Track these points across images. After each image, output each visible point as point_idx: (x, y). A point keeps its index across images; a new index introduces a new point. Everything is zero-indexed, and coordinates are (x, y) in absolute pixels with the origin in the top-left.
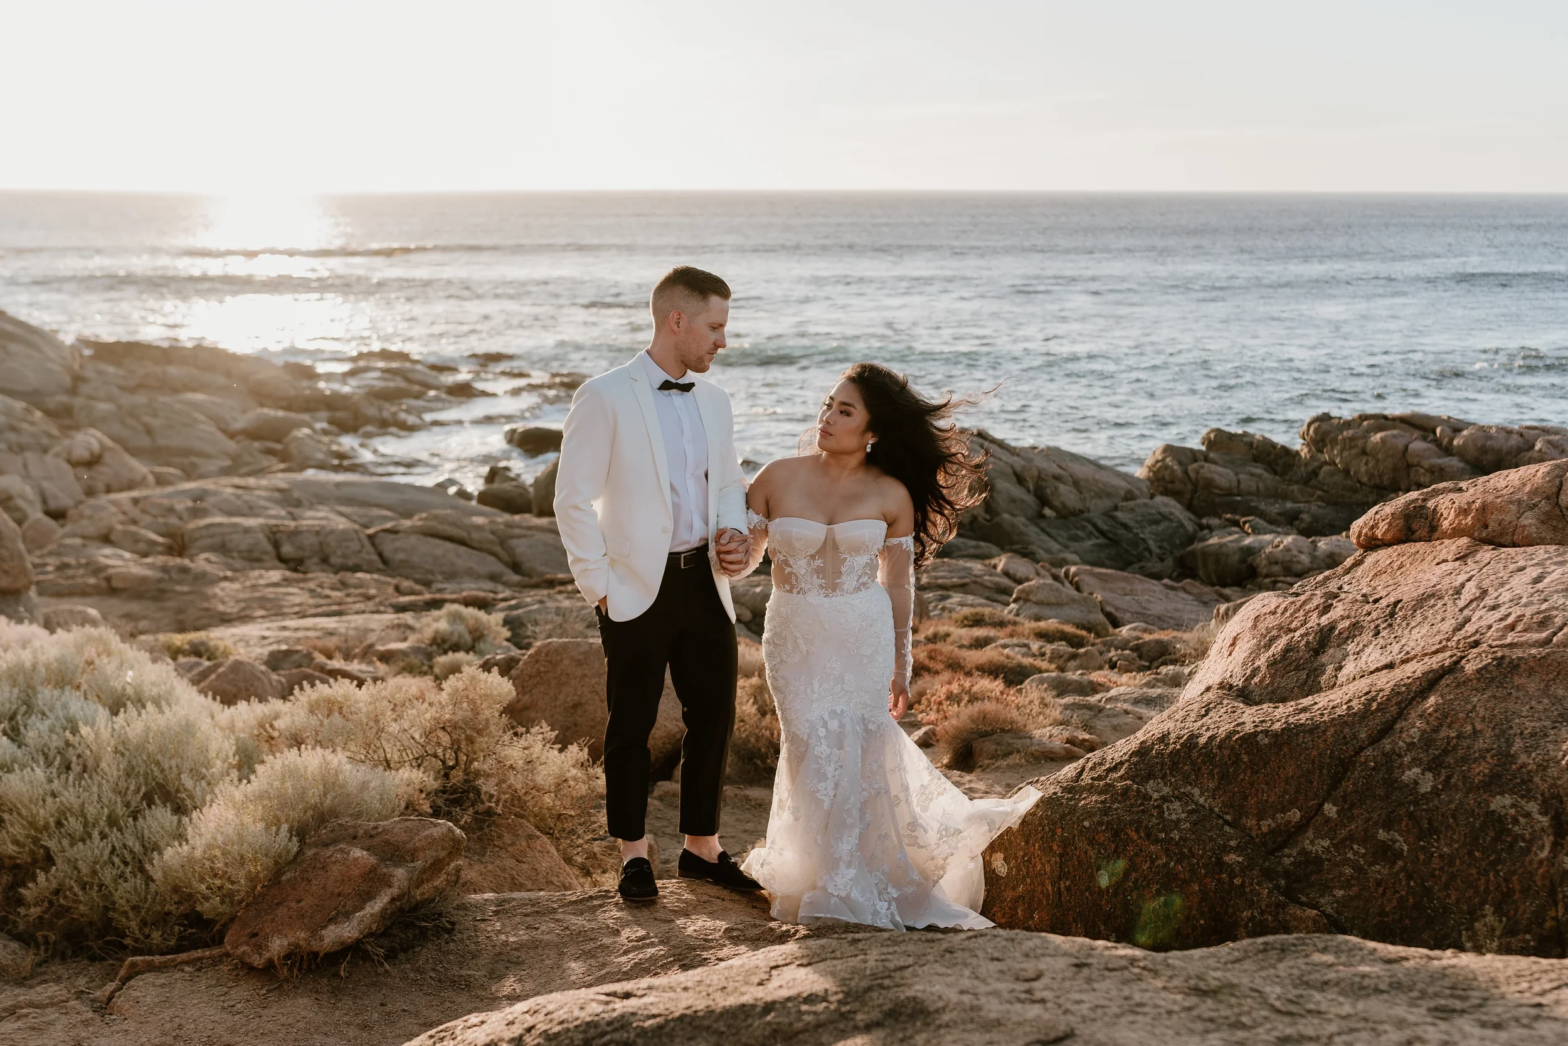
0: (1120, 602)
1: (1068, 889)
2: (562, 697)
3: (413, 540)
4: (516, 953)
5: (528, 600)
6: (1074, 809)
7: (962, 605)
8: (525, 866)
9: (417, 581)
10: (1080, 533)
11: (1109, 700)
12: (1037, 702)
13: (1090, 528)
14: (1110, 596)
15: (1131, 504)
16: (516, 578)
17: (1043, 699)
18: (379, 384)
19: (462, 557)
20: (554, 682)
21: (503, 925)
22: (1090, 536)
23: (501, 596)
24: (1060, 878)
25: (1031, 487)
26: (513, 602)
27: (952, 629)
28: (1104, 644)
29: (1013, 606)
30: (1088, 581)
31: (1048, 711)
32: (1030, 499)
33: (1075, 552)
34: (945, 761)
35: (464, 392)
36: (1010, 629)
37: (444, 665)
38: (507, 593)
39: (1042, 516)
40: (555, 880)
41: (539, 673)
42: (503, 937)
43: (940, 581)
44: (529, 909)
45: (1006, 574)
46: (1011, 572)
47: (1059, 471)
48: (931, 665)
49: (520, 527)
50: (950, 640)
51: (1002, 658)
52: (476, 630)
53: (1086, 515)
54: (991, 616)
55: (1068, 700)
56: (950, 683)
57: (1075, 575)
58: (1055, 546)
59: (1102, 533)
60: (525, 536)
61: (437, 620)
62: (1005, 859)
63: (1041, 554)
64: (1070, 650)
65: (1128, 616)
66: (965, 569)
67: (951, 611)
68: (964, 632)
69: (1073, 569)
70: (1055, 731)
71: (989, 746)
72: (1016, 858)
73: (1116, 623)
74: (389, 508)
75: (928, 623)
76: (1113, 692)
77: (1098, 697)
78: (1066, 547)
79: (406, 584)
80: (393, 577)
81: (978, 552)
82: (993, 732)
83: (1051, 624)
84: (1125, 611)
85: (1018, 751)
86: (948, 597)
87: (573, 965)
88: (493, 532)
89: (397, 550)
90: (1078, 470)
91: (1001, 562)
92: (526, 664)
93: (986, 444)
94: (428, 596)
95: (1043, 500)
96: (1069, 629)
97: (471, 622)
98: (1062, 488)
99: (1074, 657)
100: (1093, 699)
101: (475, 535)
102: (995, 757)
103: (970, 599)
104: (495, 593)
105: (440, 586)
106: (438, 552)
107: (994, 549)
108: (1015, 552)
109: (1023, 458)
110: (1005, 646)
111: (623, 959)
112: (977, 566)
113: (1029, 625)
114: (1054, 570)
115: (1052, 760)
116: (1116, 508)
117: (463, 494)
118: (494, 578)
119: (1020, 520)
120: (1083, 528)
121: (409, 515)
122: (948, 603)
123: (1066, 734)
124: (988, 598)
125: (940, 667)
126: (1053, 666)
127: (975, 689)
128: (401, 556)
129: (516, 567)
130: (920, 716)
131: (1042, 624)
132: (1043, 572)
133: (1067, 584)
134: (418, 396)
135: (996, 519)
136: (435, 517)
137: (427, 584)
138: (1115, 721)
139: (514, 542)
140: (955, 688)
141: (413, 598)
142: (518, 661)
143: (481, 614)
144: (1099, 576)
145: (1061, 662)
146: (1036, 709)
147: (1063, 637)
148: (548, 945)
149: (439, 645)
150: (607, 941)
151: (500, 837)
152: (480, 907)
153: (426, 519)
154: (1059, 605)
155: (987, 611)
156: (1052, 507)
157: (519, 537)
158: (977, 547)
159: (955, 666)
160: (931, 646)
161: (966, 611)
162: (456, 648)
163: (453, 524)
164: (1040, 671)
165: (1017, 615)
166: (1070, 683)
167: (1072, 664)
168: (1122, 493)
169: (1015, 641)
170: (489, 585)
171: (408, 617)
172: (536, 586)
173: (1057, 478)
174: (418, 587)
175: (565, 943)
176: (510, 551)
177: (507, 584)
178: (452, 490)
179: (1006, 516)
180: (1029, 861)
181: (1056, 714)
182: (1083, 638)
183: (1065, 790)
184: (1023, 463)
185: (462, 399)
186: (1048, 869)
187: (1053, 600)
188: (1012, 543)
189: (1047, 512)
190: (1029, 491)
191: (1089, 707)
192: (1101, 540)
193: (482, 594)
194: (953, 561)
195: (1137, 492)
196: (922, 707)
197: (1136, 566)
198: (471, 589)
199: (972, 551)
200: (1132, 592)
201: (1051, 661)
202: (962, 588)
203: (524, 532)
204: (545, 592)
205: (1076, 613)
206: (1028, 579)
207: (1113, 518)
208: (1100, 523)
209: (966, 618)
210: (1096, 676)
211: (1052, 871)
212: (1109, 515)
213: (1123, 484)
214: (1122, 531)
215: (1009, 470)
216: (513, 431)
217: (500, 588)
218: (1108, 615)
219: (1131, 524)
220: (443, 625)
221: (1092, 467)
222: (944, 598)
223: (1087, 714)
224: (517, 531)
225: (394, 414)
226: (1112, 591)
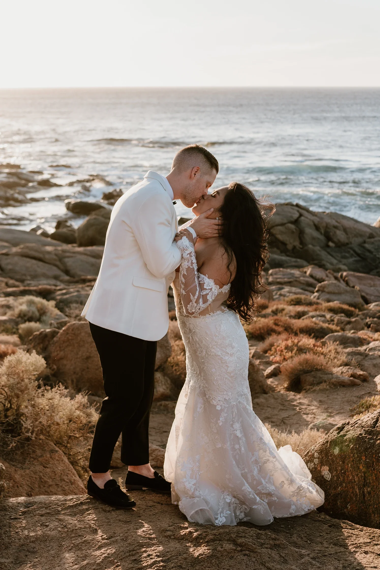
0: (369, 291)
1: (369, 493)
2: (80, 353)
3: (16, 259)
4: (33, 545)
5: (72, 290)
6: (373, 445)
7: (290, 292)
8: (48, 470)
9: (17, 280)
10: (347, 255)
11: (371, 350)
12: (333, 352)
13: (352, 252)
14: (363, 287)
15: (372, 240)
16: (67, 278)
17: (336, 349)
18: (5, 180)
19: (40, 267)
20: (76, 345)
21: (27, 522)
22: (352, 256)
23: (58, 288)
24: (364, 486)
25: (323, 231)
26: (64, 291)
27: (285, 307)
28: (363, 314)
29: (316, 294)
30: (352, 281)
31: (339, 357)
32: (322, 238)
33: (344, 264)
34: (286, 386)
35: (46, 184)
36: (314, 307)
37: (23, 330)
38: (62, 286)
39: (328, 246)
40: (65, 478)
41: (68, 340)
42: (26, 532)
43: (278, 280)
44: (44, 511)
45: (311, 276)
46: (314, 275)
47: (336, 224)
48: (276, 328)
49: (69, 252)
50: (284, 312)
51: (313, 324)
52: (42, 309)
53: (350, 246)
54: (305, 299)
55: (349, 350)
56: (287, 340)
57: (346, 276)
58: (335, 261)
59: (358, 255)
60: (72, 257)
61: (21, 304)
62: (330, 470)
63: (328, 265)
64: (347, 319)
65: (372, 298)
66: (291, 274)
67: (284, 296)
68: (291, 308)
69: (345, 274)
70: (345, 369)
71: (309, 378)
72: (336, 470)
73: (367, 302)
74: (6, 241)
75: (273, 303)
76: (372, 345)
77: (364, 347)
78: (340, 262)
79: (11, 282)
80: (5, 277)
81: (296, 264)
82: (311, 371)
83: (335, 304)
84: (371, 295)
85: (325, 382)
86: (283, 288)
87: (67, 555)
88: (56, 255)
89: (8, 264)
90: (347, 224)
91: (309, 270)
92: (62, 335)
93: (300, 210)
94: (22, 288)
95: (328, 238)
96: (346, 307)
97: (39, 305)
98: (338, 232)
99: (349, 323)
100: (362, 349)
101: (47, 256)
102: (312, 384)
103: (294, 289)
104: (56, 286)
105: (29, 282)
106: (28, 265)
107: (305, 263)
108: (315, 264)
109: (319, 217)
110: (313, 317)
111: (98, 553)
112: (296, 272)
113: (325, 305)
114: (335, 274)
115: (344, 386)
116: (365, 242)
117: (45, 234)
118: (56, 278)
119: (317, 248)
120: (349, 252)
121: (15, 245)
122: (283, 292)
123: (351, 372)
124: (302, 289)
125: (280, 329)
126: (338, 328)
127: (300, 344)
128: (10, 267)
129: (67, 272)
130: (271, 358)
131: (331, 304)
132: (330, 275)
133: (342, 281)
134: (25, 186)
135: (306, 248)
136: (27, 247)
137: (22, 281)
138: (375, 362)
139: (66, 260)
140: (289, 343)
141: (14, 289)
142: (58, 333)
143: (44, 302)
144: (358, 278)
145: (342, 325)
146: (333, 355)
147: (342, 311)
148: (52, 539)
149: (22, 318)
150: (89, 537)
151: (34, 452)
152: (14, 508)
153: (22, 248)
154: (339, 293)
155: (303, 297)
156: (333, 242)
157: (68, 257)
158: (296, 262)
159: (288, 329)
160: (275, 317)
161: (293, 297)
162: (30, 319)
163: (36, 251)
164: (333, 331)
165: (318, 299)
166: (348, 338)
167: (348, 327)
168: (368, 235)
169: (318, 313)
170: (53, 282)
171: (11, 300)
172: (77, 282)
173: (336, 227)
174: (17, 283)
175: (63, 538)
176: (64, 264)
177: (62, 281)
178: (39, 232)
179: (310, 246)
180: (345, 473)
181: (343, 358)
182: (352, 312)
183: (367, 432)
184: (318, 219)
185: (45, 187)
186: (356, 479)
187: (336, 291)
188: (313, 260)
189: (331, 244)
190: (321, 233)
191: (360, 354)
192: (358, 258)
193: (48, 287)
194: (285, 270)
195: (375, 234)
196: (272, 352)
197: (375, 271)
198: (44, 284)
199: (294, 264)
200: (374, 286)
201: (337, 325)
202: (289, 283)
203: (71, 255)
204: (80, 286)
205: (348, 298)
206: (324, 281)
207: (364, 247)
208: (357, 249)
209: (292, 300)
210: (362, 334)
211: (359, 481)
212: (361, 245)
213: (368, 230)
214: (368, 254)
215: (312, 223)
216: (69, 203)
217: (58, 283)
218: (363, 298)
219: (373, 250)
220: (24, 307)
221: (353, 222)
222: (280, 289)
223: (359, 358)
224: (68, 254)
225: (12, 195)
226: (364, 285)
